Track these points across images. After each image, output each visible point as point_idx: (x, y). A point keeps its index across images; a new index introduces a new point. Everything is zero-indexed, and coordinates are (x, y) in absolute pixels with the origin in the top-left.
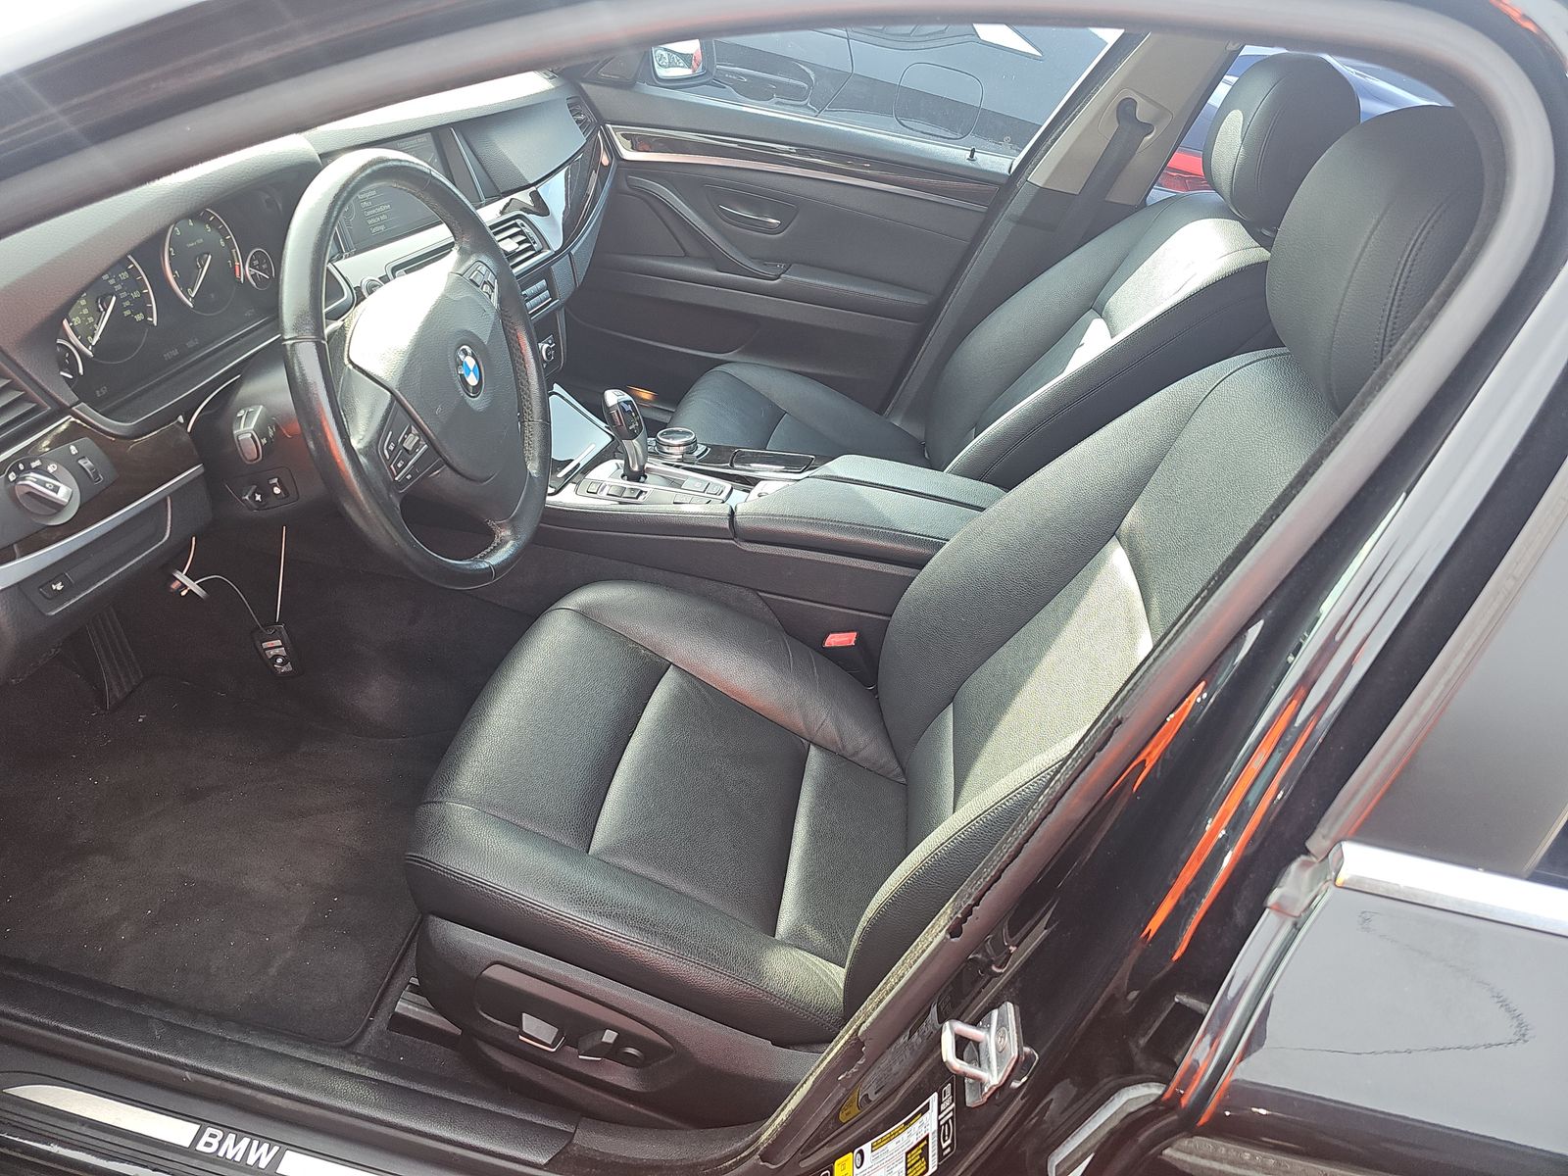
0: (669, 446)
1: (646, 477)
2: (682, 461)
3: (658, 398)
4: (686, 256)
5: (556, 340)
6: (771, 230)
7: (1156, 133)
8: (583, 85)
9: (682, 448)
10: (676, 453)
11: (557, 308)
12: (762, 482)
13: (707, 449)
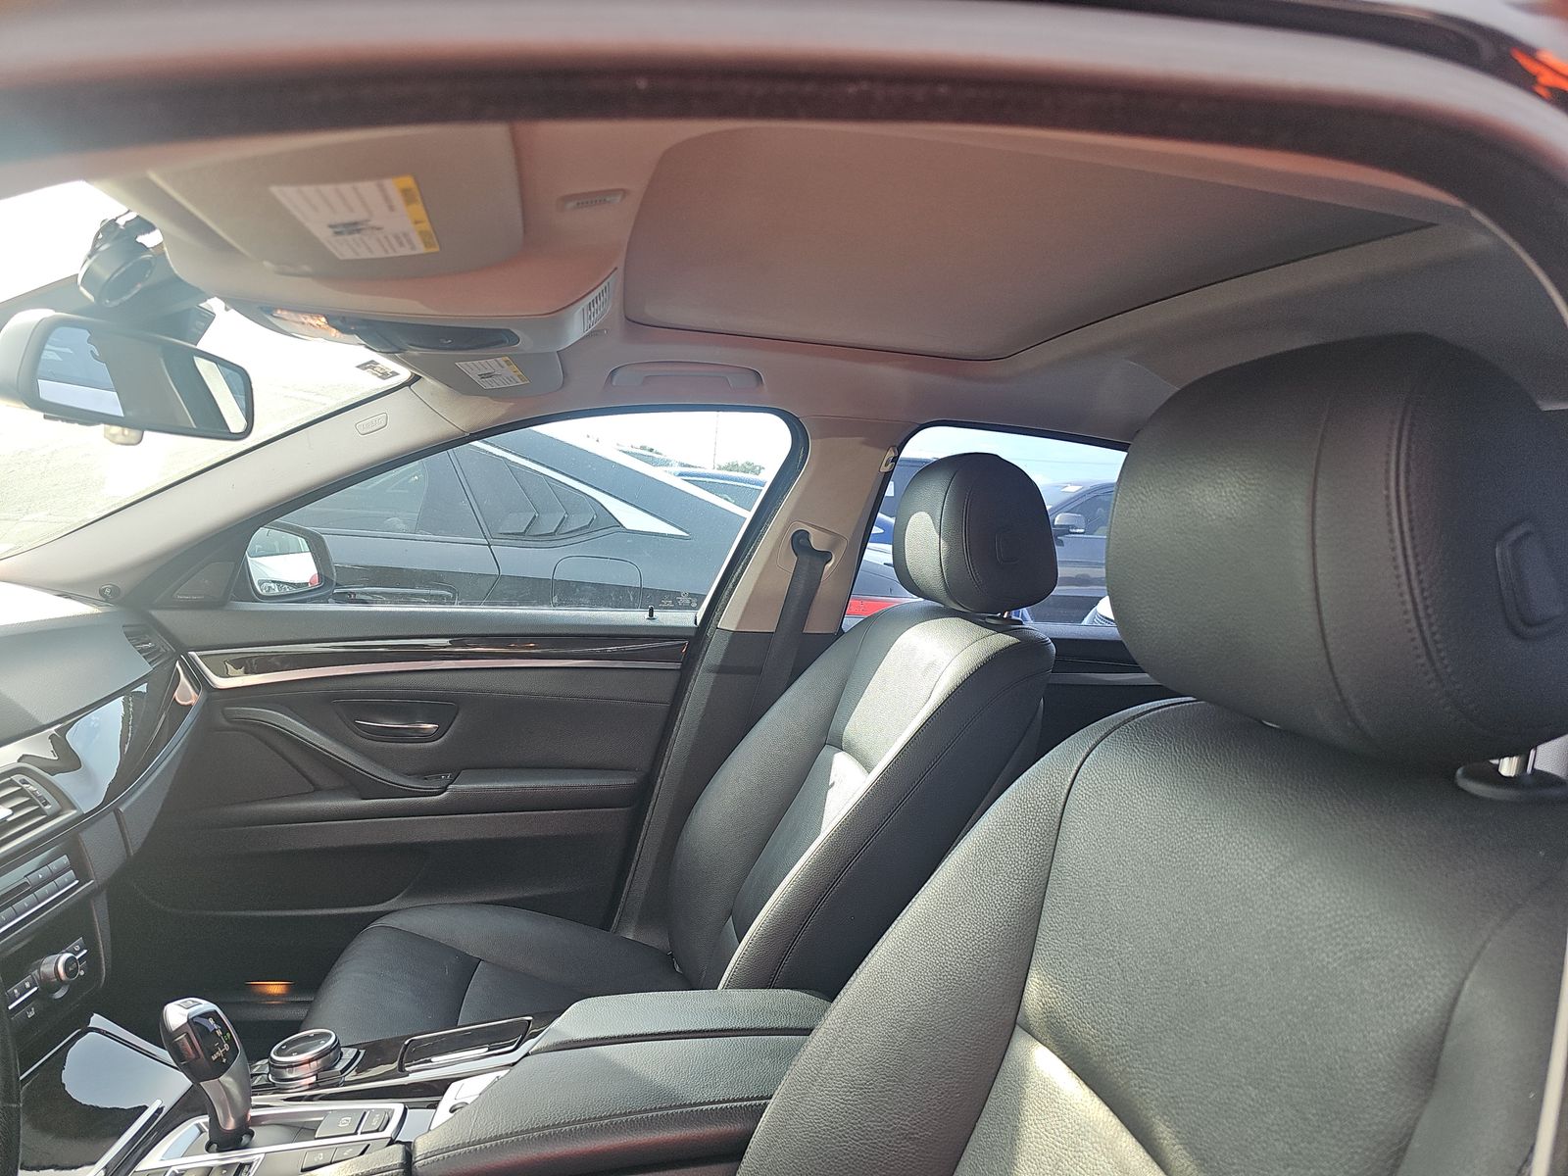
0: (291, 1066)
1: (251, 1134)
2: (313, 1086)
3: (293, 989)
4: (316, 790)
5: (90, 944)
6: (427, 737)
7: (835, 561)
8: (154, 613)
9: (314, 1064)
10: (305, 1076)
11: (93, 894)
12: (454, 1086)
13: (358, 1053)
